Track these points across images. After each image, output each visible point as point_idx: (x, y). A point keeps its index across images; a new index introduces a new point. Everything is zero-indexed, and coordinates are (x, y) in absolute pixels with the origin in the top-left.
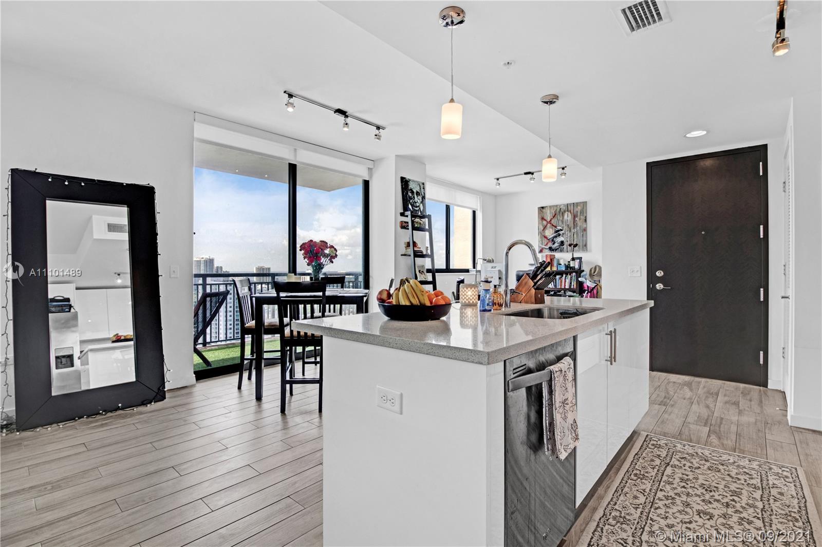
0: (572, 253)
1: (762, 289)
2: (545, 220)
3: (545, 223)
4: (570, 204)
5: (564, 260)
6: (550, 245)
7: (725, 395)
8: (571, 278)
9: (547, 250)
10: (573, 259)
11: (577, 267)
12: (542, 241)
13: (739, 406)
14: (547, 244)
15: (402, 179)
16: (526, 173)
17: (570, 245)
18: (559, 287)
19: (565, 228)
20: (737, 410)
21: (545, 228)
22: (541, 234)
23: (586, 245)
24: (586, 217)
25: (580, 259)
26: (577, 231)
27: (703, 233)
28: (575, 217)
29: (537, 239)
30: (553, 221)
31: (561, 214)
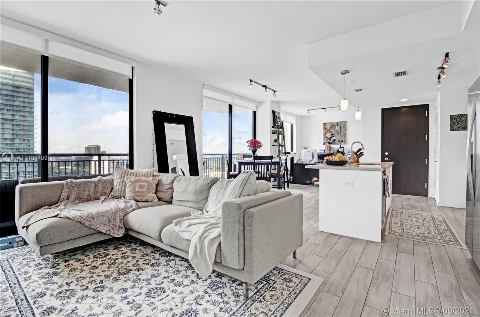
0: (340, 145)
1: (426, 160)
2: (326, 129)
3: (326, 130)
4: (339, 122)
5: (336, 148)
6: (329, 141)
9: (327, 143)
10: (341, 148)
11: (342, 151)
13: (419, 202)
14: (327, 141)
15: (273, 111)
16: (322, 109)
19: (336, 133)
21: (326, 133)
22: (324, 136)
23: (346, 141)
24: (346, 128)
25: (343, 147)
26: (342, 135)
27: (404, 137)
28: (341, 128)
29: (322, 138)
30: (330, 130)
31: (334, 127)
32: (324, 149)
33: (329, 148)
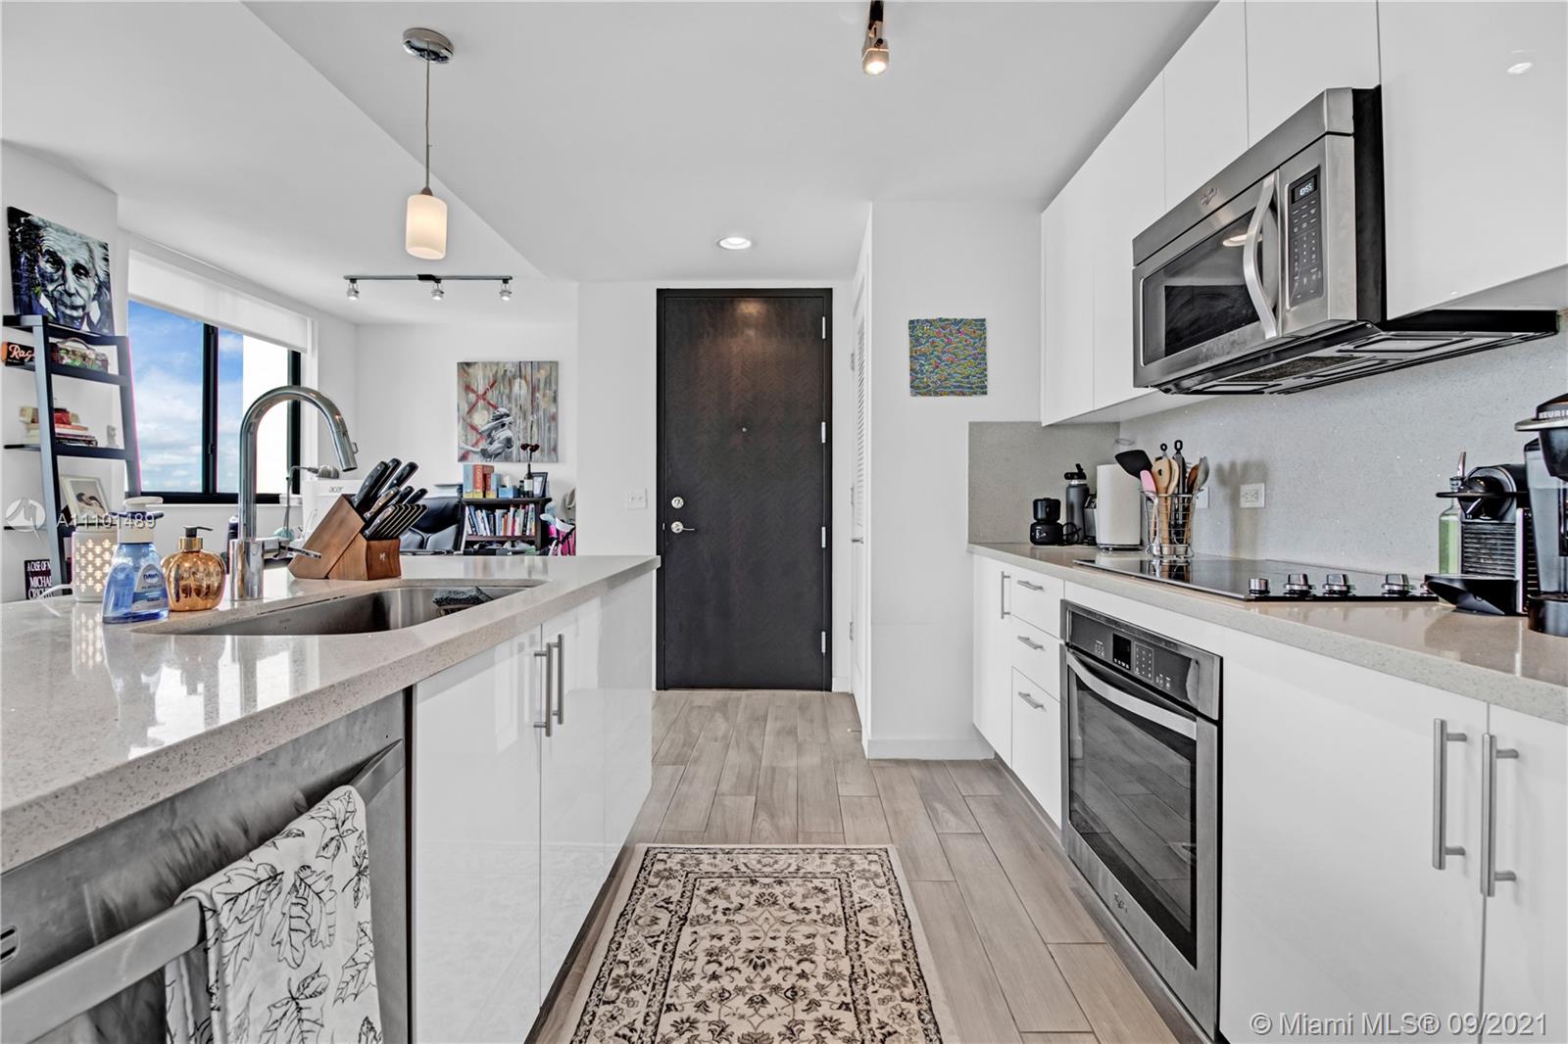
0: (527, 465)
2: (473, 391)
3: (472, 397)
4: (526, 363)
5: (512, 478)
6: (484, 444)
7: (776, 719)
8: (526, 514)
9: (477, 456)
10: (530, 476)
11: (537, 491)
12: (466, 436)
13: (797, 737)
14: (477, 443)
15: (14, 213)
16: (422, 278)
17: (524, 447)
18: (502, 534)
19: (515, 411)
20: (795, 745)
21: (472, 408)
22: (465, 421)
23: (555, 449)
24: (555, 392)
25: (544, 475)
26: (538, 420)
27: (744, 430)
28: (534, 390)
29: (455, 430)
30: (489, 395)
31: (507, 383)
32: (461, 480)
33: (480, 476)
